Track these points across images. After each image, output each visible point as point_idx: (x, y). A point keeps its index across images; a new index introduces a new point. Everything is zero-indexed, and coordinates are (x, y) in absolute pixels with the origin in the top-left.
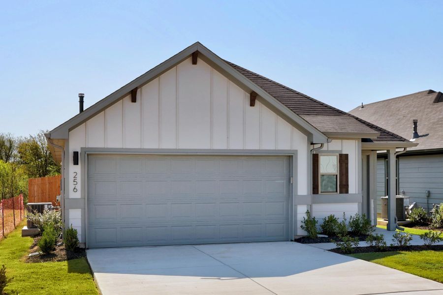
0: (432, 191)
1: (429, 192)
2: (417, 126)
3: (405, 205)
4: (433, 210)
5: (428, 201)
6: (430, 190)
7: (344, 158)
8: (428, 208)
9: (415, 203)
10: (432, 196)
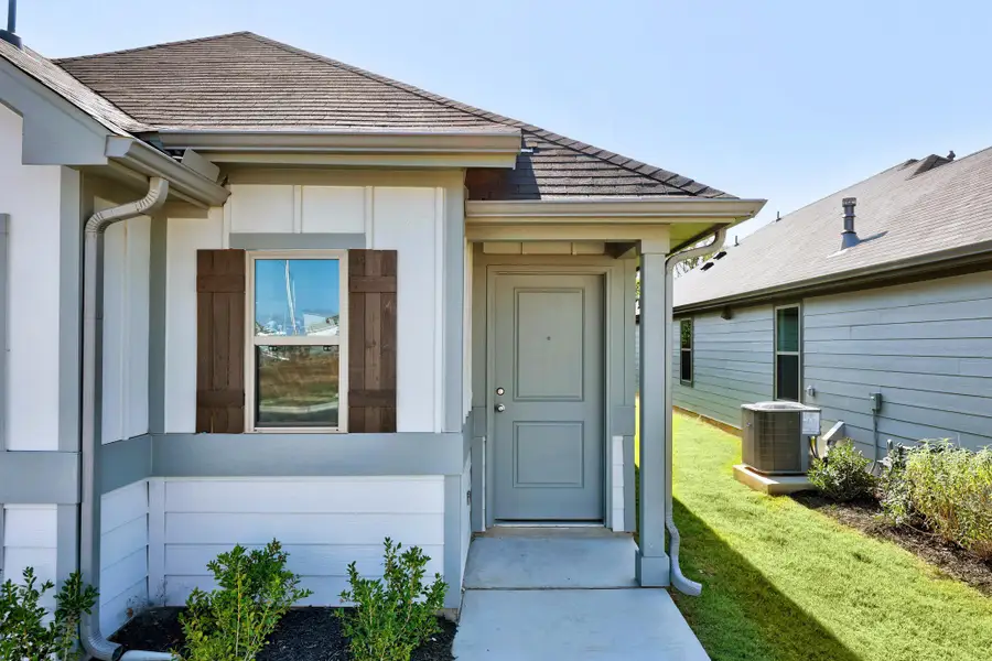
0: (889, 395)
1: (880, 399)
2: (853, 217)
3: (805, 431)
4: (887, 461)
5: (876, 424)
6: (884, 392)
7: (373, 269)
8: (878, 446)
9: (840, 424)
10: (890, 410)
